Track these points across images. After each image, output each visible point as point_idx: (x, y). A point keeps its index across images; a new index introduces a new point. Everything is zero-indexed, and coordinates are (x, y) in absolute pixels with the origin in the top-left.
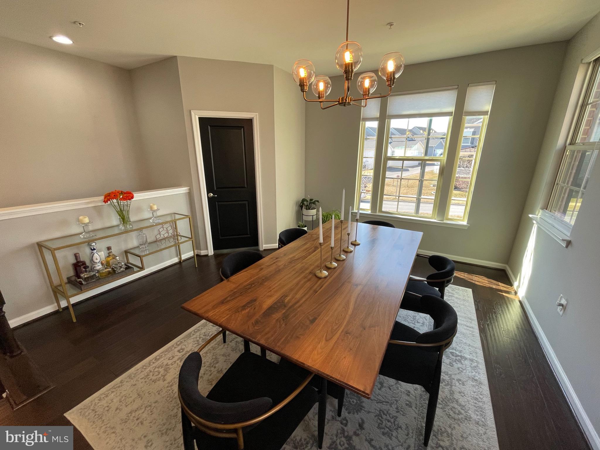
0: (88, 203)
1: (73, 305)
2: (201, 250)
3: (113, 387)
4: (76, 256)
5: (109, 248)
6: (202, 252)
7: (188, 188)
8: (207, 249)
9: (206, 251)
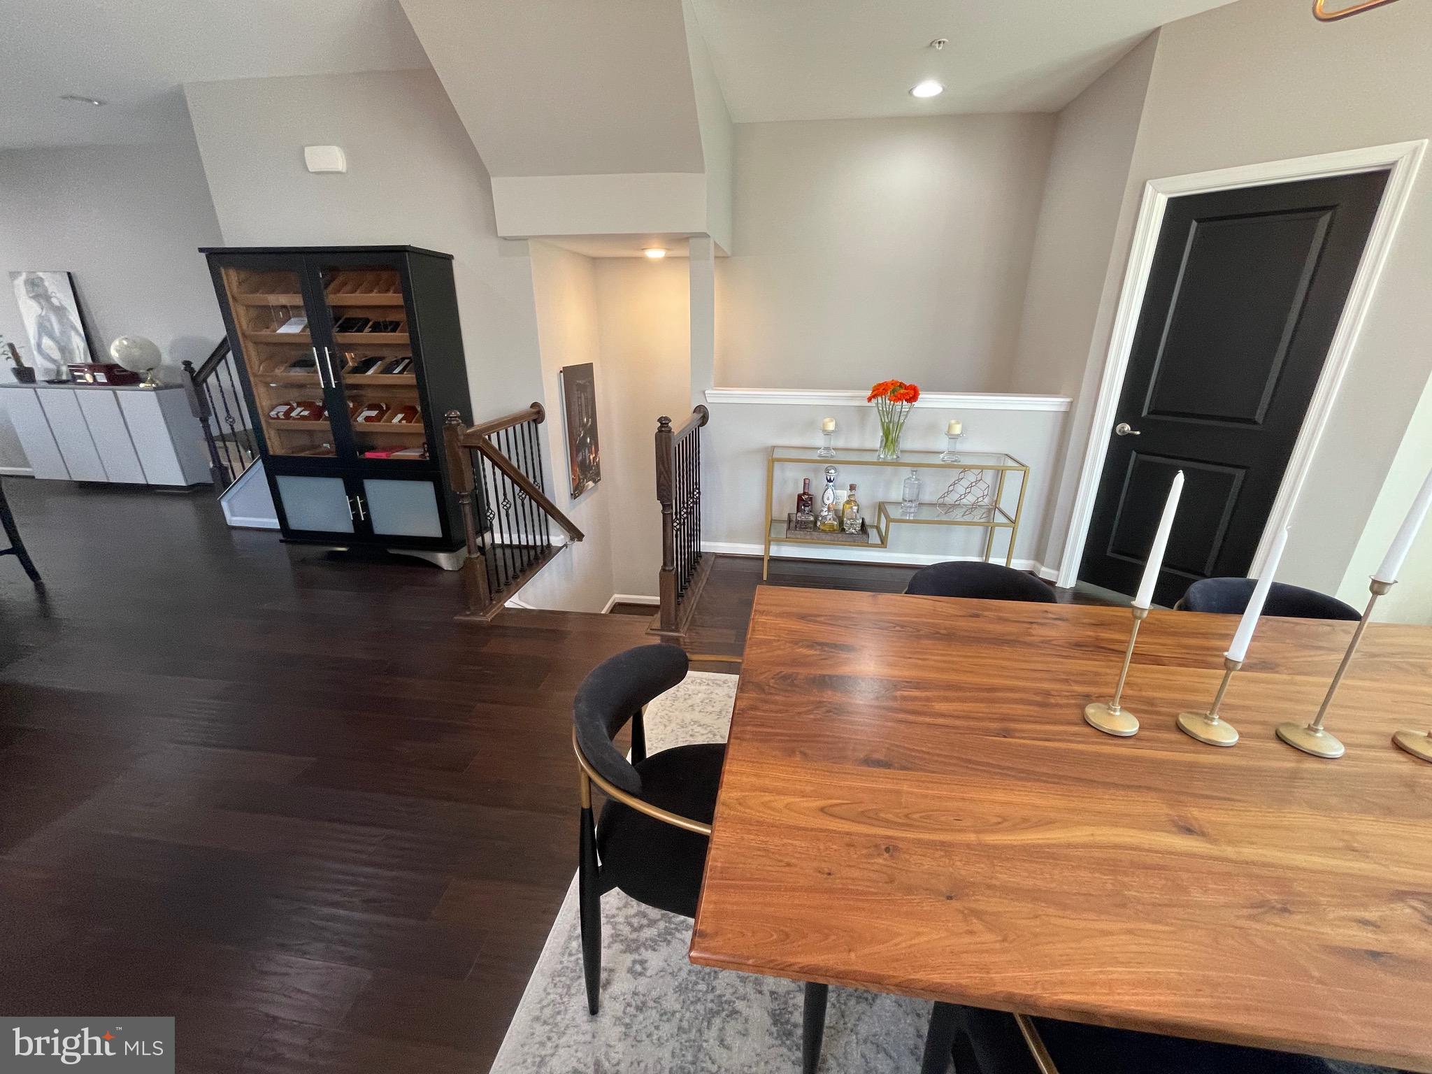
0: (852, 398)
1: (774, 560)
2: (1042, 564)
3: (714, 681)
4: (806, 483)
5: (852, 487)
6: (1043, 569)
7: (1068, 400)
8: (1058, 568)
9: (1054, 572)
